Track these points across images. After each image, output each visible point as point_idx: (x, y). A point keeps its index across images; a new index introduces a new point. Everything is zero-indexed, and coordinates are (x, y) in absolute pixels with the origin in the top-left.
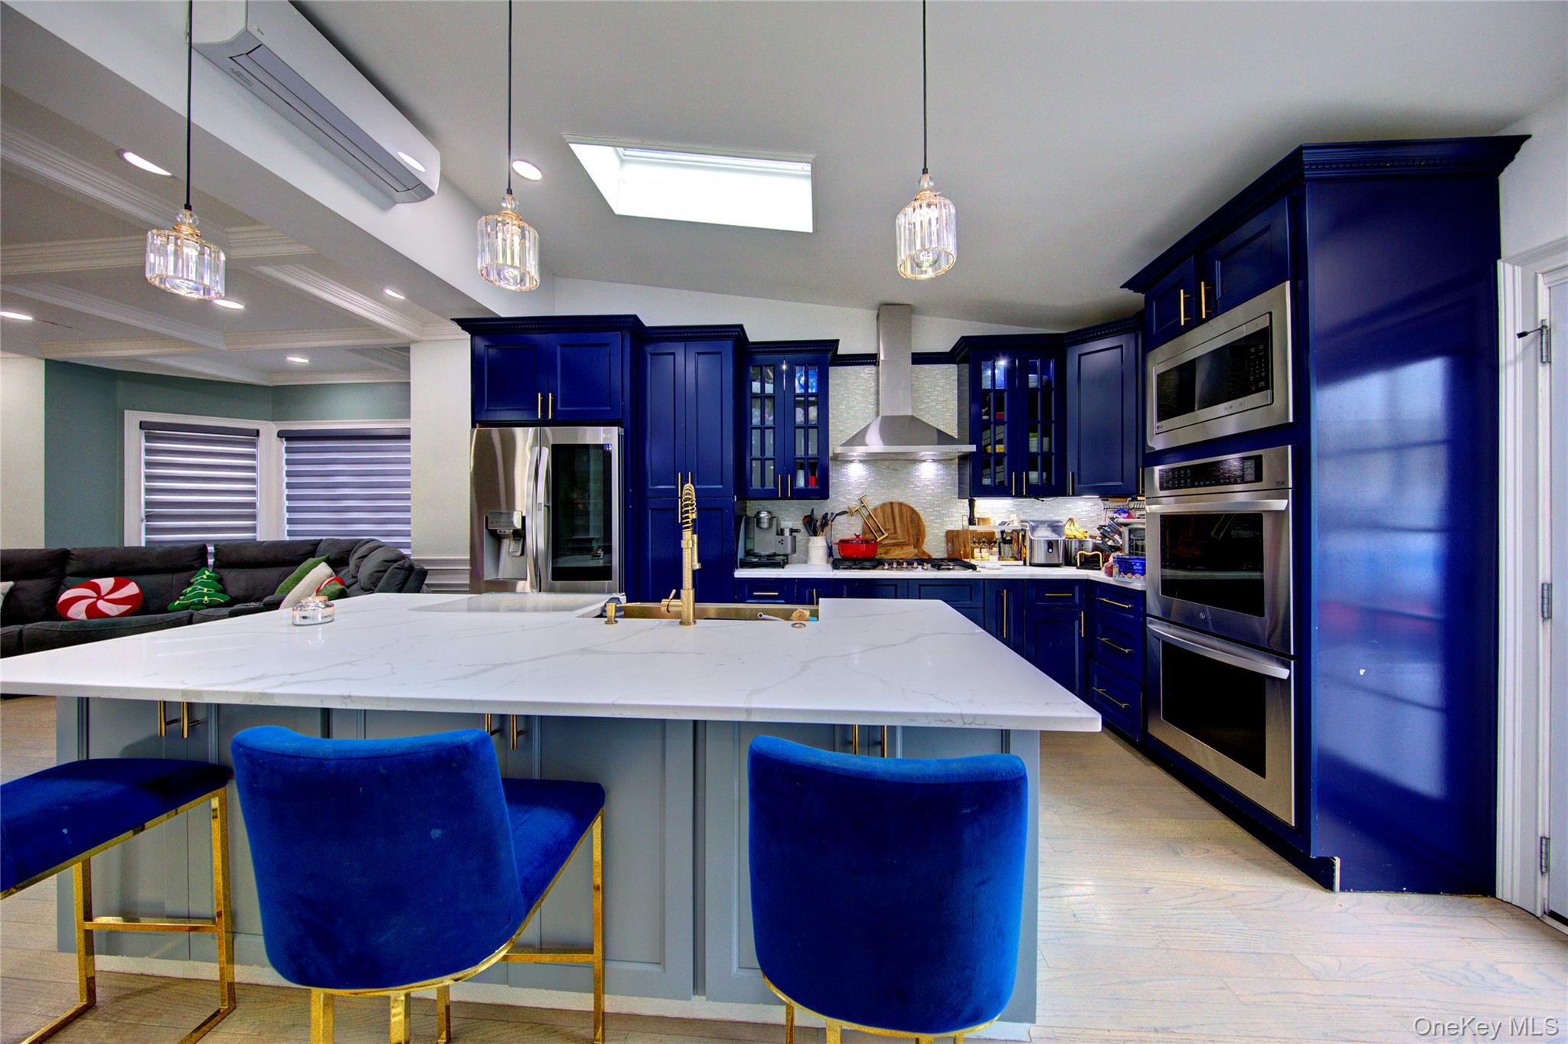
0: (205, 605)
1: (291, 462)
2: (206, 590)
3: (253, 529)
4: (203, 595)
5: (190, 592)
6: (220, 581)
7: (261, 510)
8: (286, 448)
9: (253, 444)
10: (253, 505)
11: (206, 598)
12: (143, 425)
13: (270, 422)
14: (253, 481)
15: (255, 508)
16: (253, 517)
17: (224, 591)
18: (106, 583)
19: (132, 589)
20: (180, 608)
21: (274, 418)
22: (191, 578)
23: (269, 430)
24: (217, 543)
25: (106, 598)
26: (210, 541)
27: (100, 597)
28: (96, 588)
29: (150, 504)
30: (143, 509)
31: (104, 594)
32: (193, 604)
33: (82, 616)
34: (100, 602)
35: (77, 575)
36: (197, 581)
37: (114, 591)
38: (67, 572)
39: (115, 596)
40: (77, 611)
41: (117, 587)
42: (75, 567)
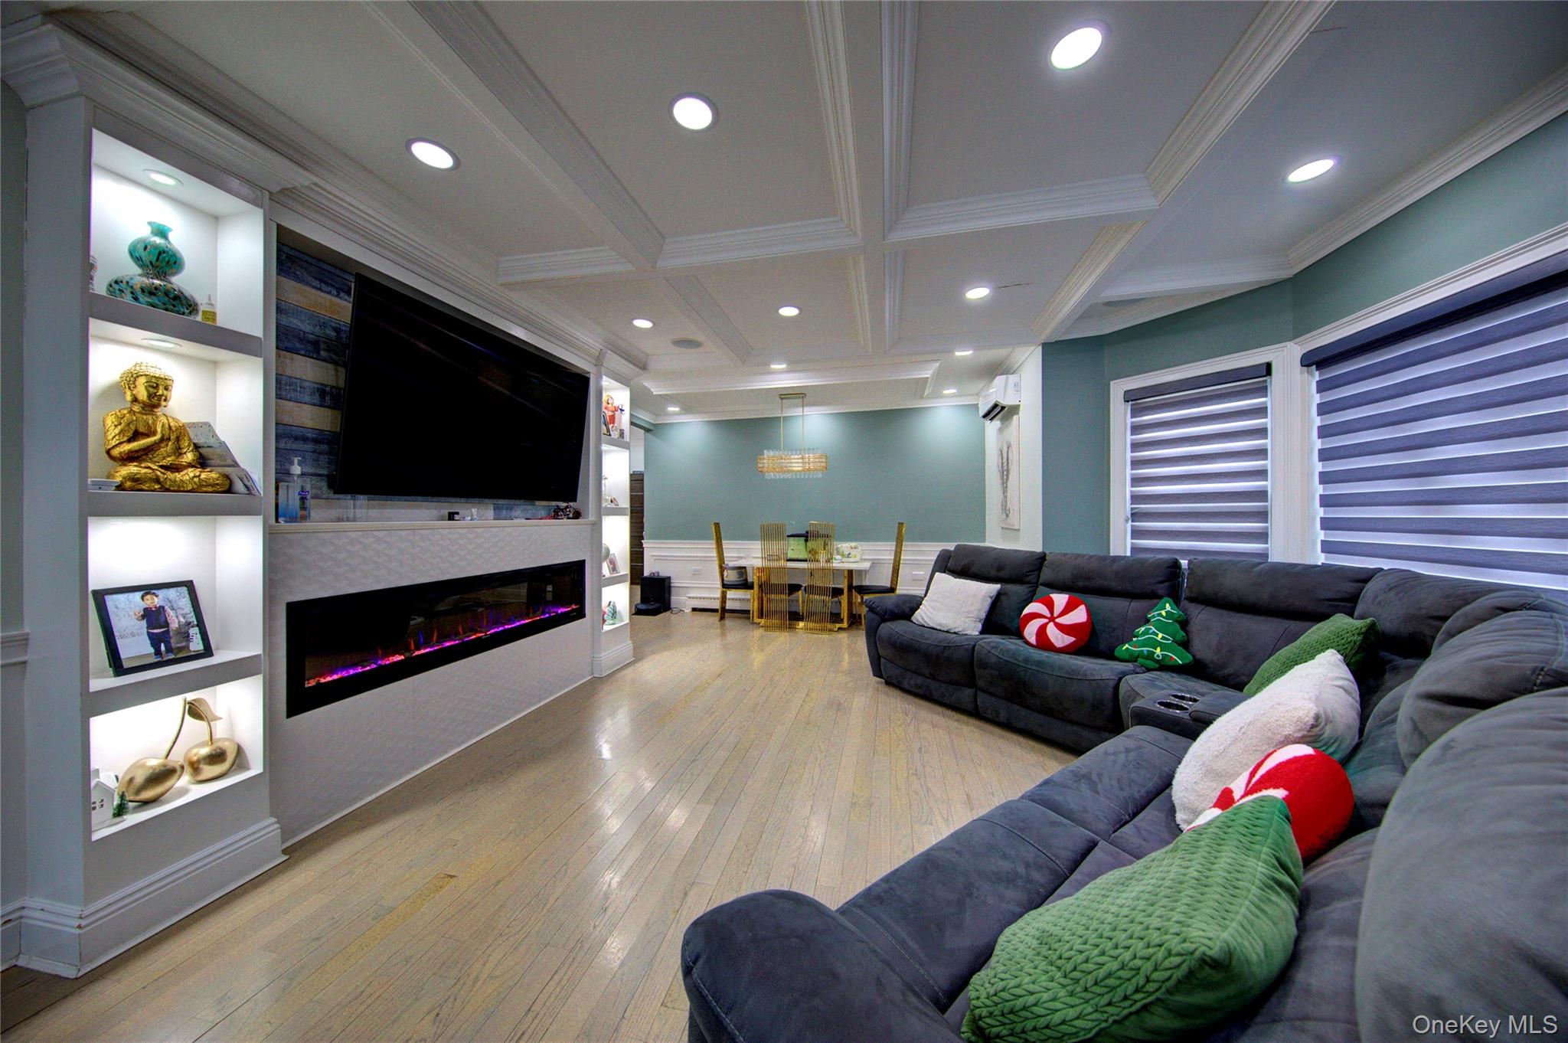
0: (1157, 661)
1: (1327, 408)
2: (1160, 635)
3: (1262, 536)
4: (1155, 644)
5: (1144, 635)
6: (1184, 624)
7: (1277, 506)
8: (1318, 383)
9: (1262, 390)
10: (1262, 495)
11: (1158, 650)
12: (1130, 397)
13: (1289, 343)
15: (1266, 501)
16: (1263, 515)
17: (1185, 645)
18: (1060, 599)
19: (1079, 616)
20: (1127, 657)
21: (1296, 334)
22: (1150, 610)
23: (1285, 357)
25: (1056, 621)
27: (1051, 620)
28: (1050, 605)
29: (1136, 498)
30: (1129, 506)
31: (1055, 615)
32: (1139, 655)
33: (1033, 640)
34: (1051, 626)
35: (1045, 585)
36: (1154, 617)
37: (1063, 613)
38: (1041, 581)
39: (1065, 620)
40: (1031, 631)
41: (1069, 608)
42: (1046, 574)
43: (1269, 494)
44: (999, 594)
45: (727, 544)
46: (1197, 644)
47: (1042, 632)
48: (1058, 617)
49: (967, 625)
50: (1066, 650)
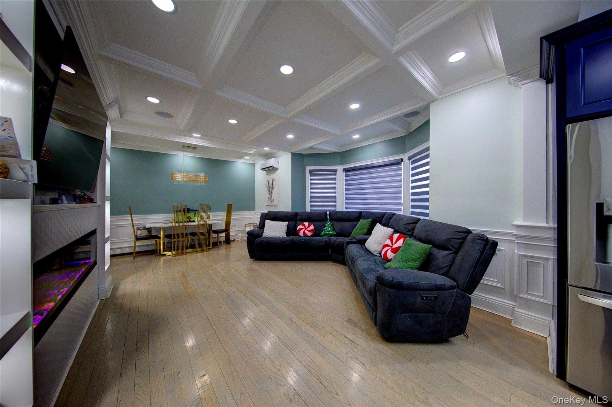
0: (330, 235)
1: (347, 180)
2: (330, 229)
3: (335, 206)
4: (329, 231)
5: (326, 229)
6: (332, 226)
7: (338, 199)
8: (345, 175)
9: (335, 175)
10: (335, 197)
12: (310, 171)
13: (340, 166)
14: (335, 188)
15: (336, 198)
16: (335, 202)
17: (334, 230)
18: (306, 224)
19: (312, 227)
20: (323, 235)
21: (341, 164)
22: (325, 223)
23: (340, 168)
24: (330, 211)
25: (307, 229)
26: (328, 210)
27: (306, 229)
28: (304, 225)
29: (311, 197)
30: (310, 199)
31: (306, 228)
32: (327, 234)
33: (302, 235)
34: (306, 231)
35: (300, 220)
36: (327, 225)
37: (308, 227)
38: (298, 220)
39: (309, 229)
40: (301, 233)
41: (309, 226)
42: (299, 218)
43: (337, 197)
44: (288, 224)
45: (134, 216)
46: (336, 229)
47: (304, 232)
48: (307, 228)
49: (283, 235)
50: (311, 236)
